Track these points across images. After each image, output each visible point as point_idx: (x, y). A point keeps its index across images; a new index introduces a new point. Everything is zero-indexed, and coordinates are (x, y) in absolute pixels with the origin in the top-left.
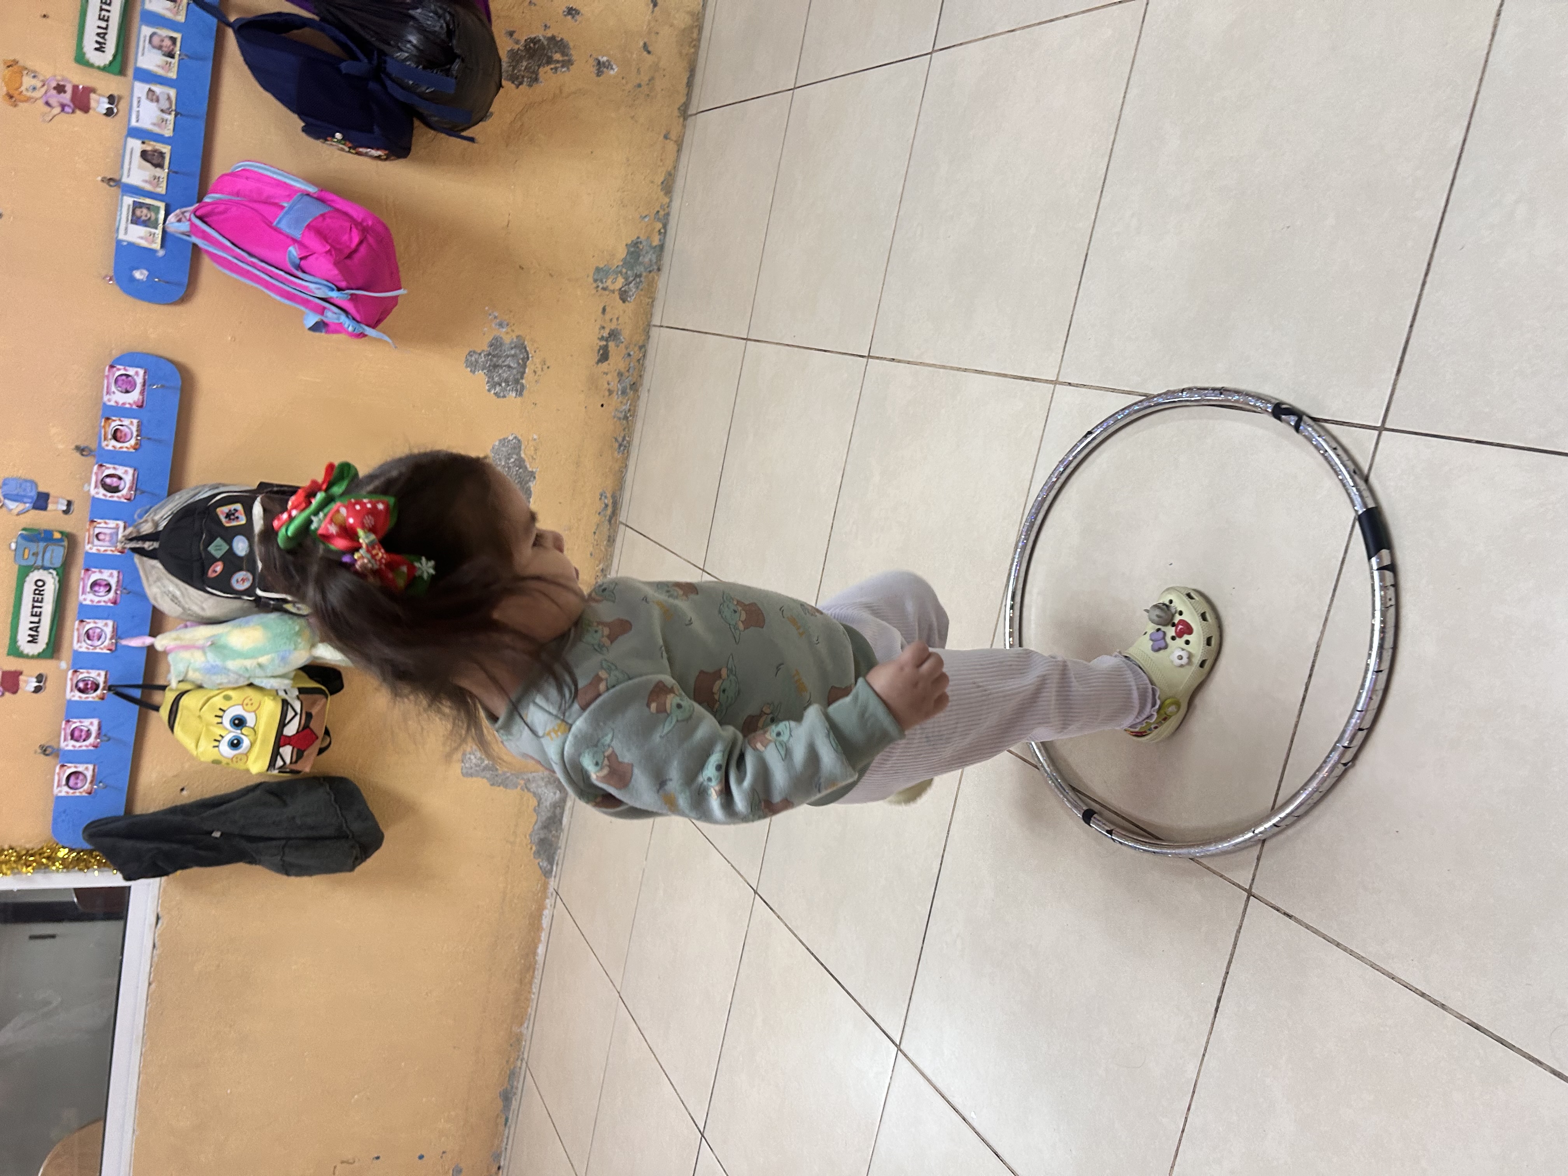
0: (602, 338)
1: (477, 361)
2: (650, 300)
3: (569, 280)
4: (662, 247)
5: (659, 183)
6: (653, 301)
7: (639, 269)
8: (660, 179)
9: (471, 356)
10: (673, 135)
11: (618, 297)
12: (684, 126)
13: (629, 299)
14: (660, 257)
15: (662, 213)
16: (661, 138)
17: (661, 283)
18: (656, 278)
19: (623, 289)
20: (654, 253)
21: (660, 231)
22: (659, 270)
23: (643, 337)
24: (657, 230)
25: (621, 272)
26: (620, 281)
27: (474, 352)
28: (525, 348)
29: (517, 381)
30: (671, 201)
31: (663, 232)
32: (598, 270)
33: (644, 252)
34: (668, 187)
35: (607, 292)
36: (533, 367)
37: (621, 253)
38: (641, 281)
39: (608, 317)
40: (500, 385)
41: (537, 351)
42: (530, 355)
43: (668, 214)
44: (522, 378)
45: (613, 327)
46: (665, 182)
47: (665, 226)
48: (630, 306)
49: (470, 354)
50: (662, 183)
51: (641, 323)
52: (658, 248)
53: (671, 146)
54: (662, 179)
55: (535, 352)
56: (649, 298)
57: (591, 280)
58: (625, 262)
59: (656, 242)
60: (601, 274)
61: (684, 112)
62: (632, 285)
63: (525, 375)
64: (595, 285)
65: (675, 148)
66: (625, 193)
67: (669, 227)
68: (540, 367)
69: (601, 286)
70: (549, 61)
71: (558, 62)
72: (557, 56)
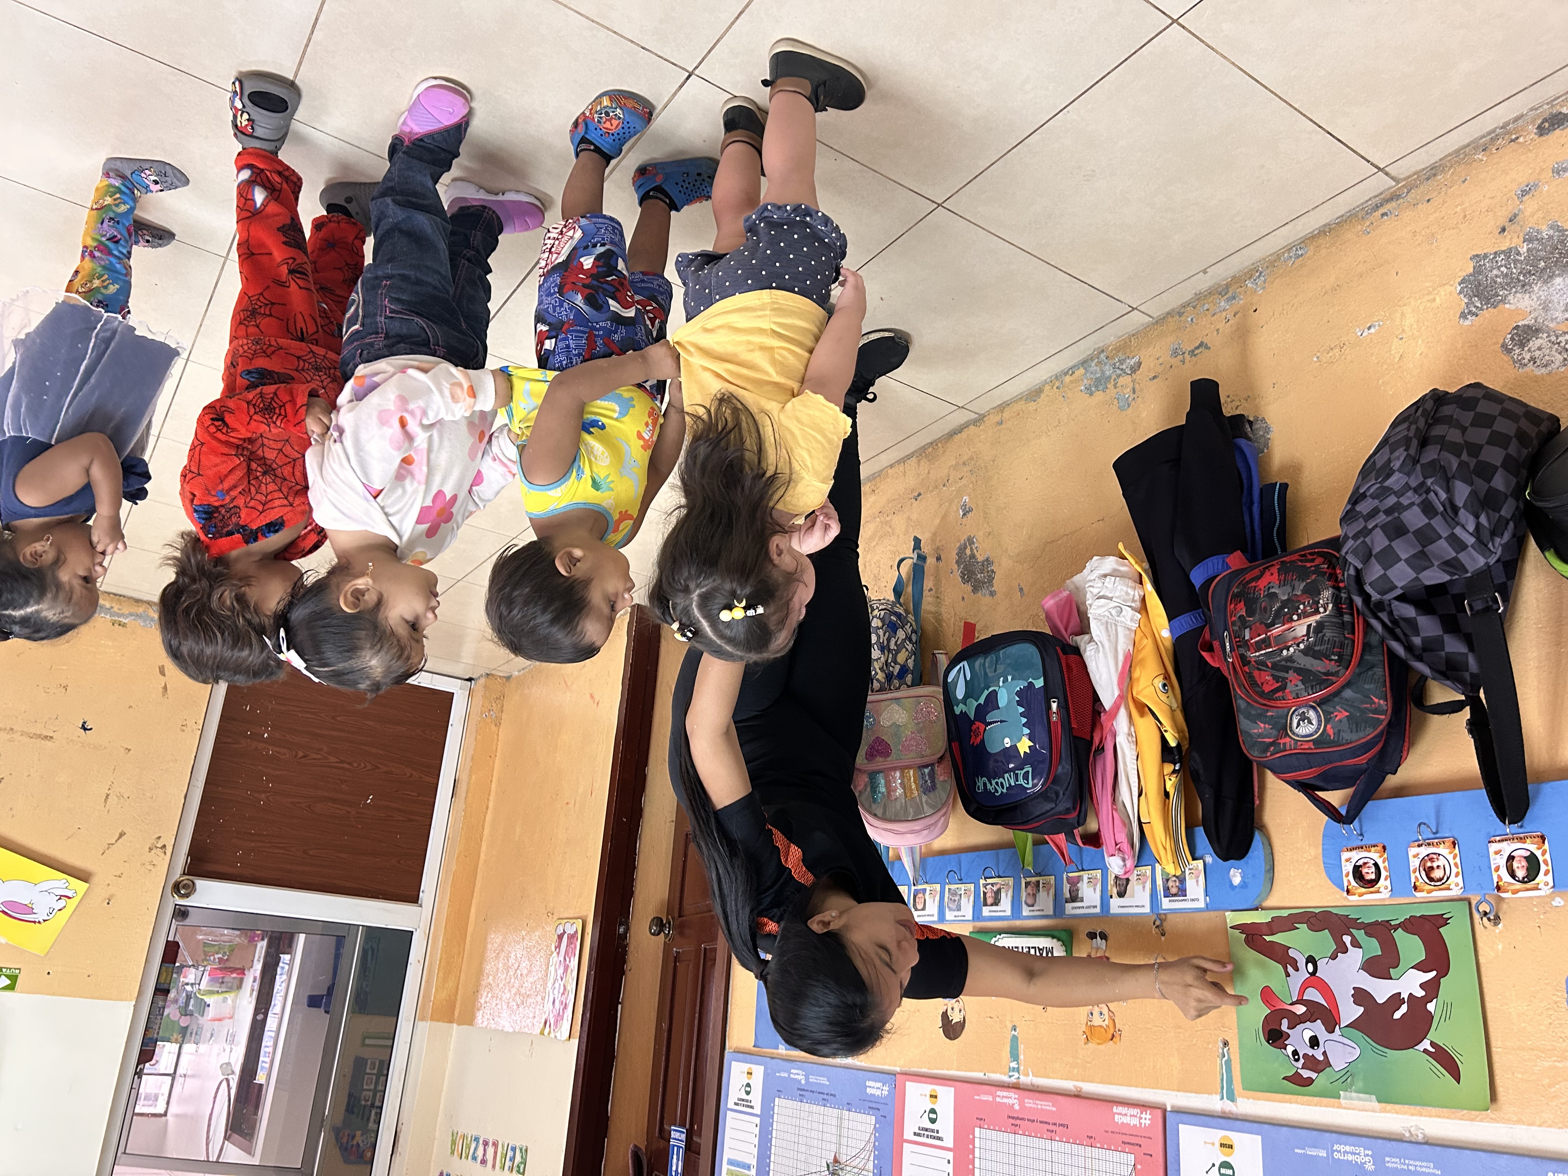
2: (1132, 338)
4: (1083, 363)
6: (1132, 335)
7: (1108, 370)
8: (1032, 406)
10: (997, 417)
12: (990, 412)
13: (1137, 361)
14: (1092, 358)
15: (1057, 384)
16: (1003, 426)
17: (1113, 342)
18: (1111, 347)
19: (1130, 373)
20: (1090, 366)
21: (1071, 375)
22: (1102, 351)
24: (1072, 378)
25: (1115, 385)
26: (1123, 380)
30: (1046, 383)
31: (1070, 371)
32: (1120, 410)
33: (1092, 376)
34: (1036, 393)
37: (1099, 397)
43: (1056, 378)
46: (1034, 398)
47: (1067, 372)
48: (1143, 354)
50: (1035, 401)
52: (1085, 365)
53: (1006, 414)
54: (1033, 403)
56: (1130, 341)
57: (1130, 410)
58: (1105, 388)
59: (1081, 371)
61: (980, 420)
62: (1124, 367)
64: (1133, 403)
65: (1006, 408)
67: (1067, 369)
69: (1132, 397)
70: (973, 556)
71: (971, 549)
72: (968, 552)
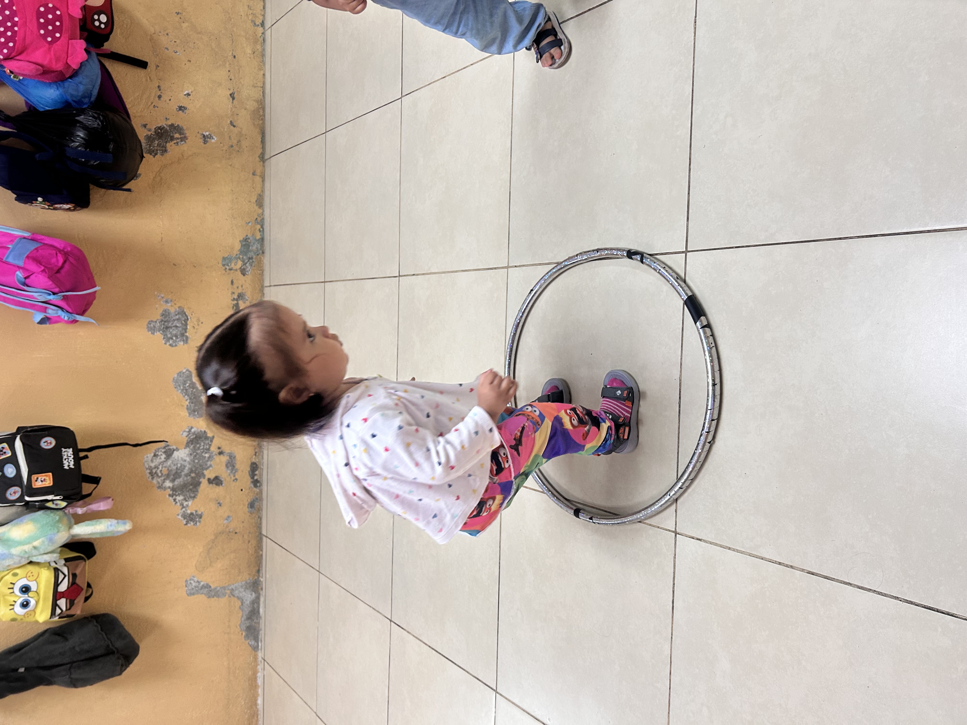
0: (234, 299)
1: (154, 327)
2: (261, 272)
3: (207, 267)
4: (262, 239)
5: (255, 202)
6: (263, 272)
7: (250, 254)
8: (254, 199)
9: (150, 324)
10: (258, 172)
11: (240, 273)
12: (264, 166)
13: (247, 273)
14: (262, 245)
15: (259, 219)
16: (251, 176)
17: (266, 260)
18: (262, 258)
19: (242, 268)
20: (258, 243)
21: (259, 230)
22: (263, 253)
23: (260, 295)
24: (258, 229)
25: (239, 258)
26: (240, 264)
27: (152, 321)
28: (185, 313)
29: (182, 335)
30: (263, 211)
31: (262, 230)
32: (224, 259)
33: (252, 244)
34: (260, 202)
35: (232, 271)
36: (192, 324)
37: (238, 246)
38: (253, 262)
39: (235, 286)
40: (172, 339)
41: (193, 314)
42: (189, 317)
43: (263, 219)
44: (186, 332)
45: (239, 292)
46: (258, 201)
47: (262, 227)
48: (249, 277)
49: (149, 323)
50: (256, 201)
51: (257, 286)
52: (260, 240)
53: (258, 179)
54: (256, 199)
55: (192, 315)
56: (260, 270)
57: (220, 265)
58: (241, 252)
59: (258, 237)
60: (226, 261)
61: (262, 158)
62: (247, 265)
63: (188, 330)
64: (224, 268)
65: (261, 179)
66: (234, 211)
67: (265, 227)
68: (196, 323)
69: (228, 268)
70: (172, 139)
71: (178, 138)
72: (177, 135)
